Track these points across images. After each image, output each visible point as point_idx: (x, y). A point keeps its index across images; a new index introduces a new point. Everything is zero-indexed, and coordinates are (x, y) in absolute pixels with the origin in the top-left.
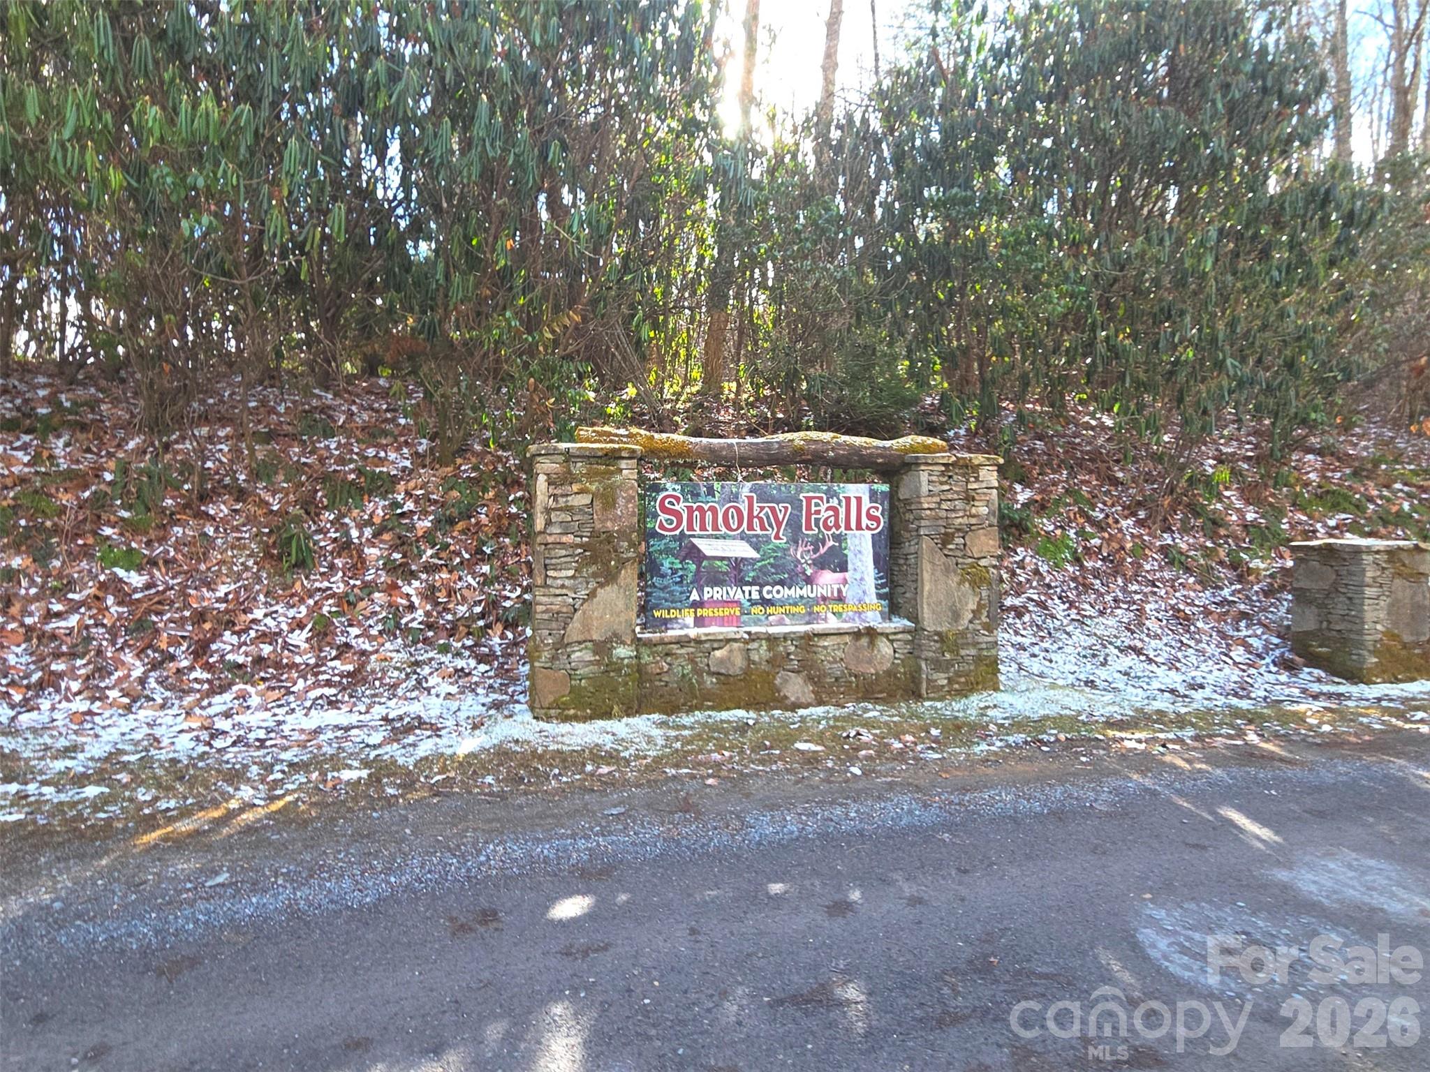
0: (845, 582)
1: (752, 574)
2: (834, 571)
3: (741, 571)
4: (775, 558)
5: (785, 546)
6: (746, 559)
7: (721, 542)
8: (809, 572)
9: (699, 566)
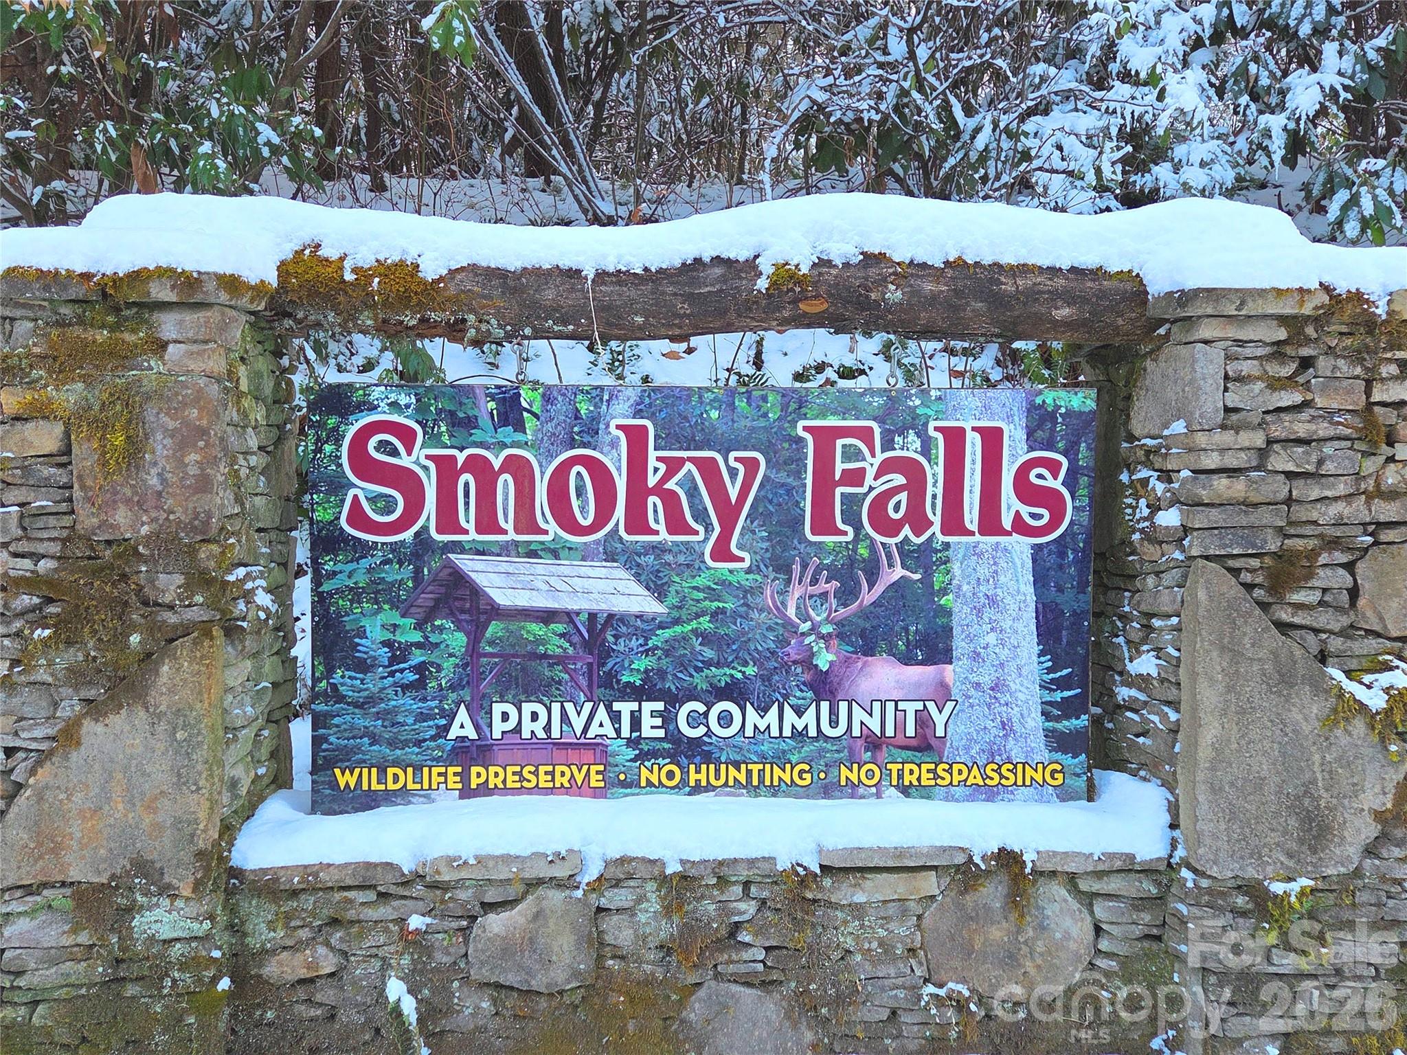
0: (943, 694)
1: (642, 664)
2: (907, 660)
3: (608, 653)
4: (716, 615)
5: (748, 580)
6: (623, 619)
7: (542, 567)
8: (824, 660)
9: (475, 638)
